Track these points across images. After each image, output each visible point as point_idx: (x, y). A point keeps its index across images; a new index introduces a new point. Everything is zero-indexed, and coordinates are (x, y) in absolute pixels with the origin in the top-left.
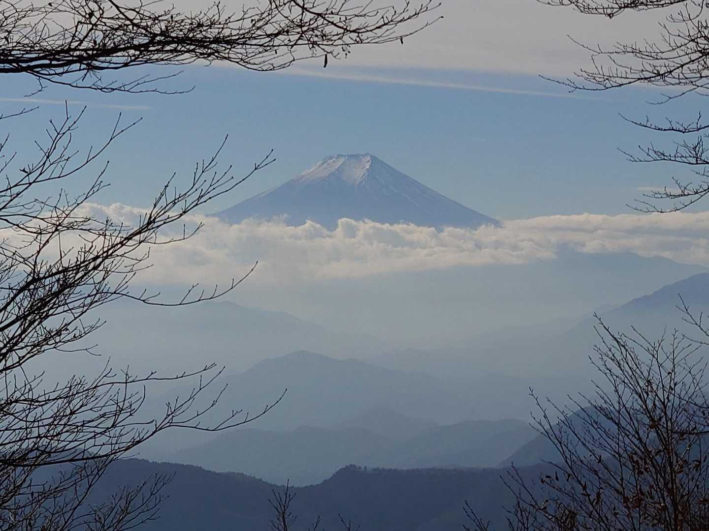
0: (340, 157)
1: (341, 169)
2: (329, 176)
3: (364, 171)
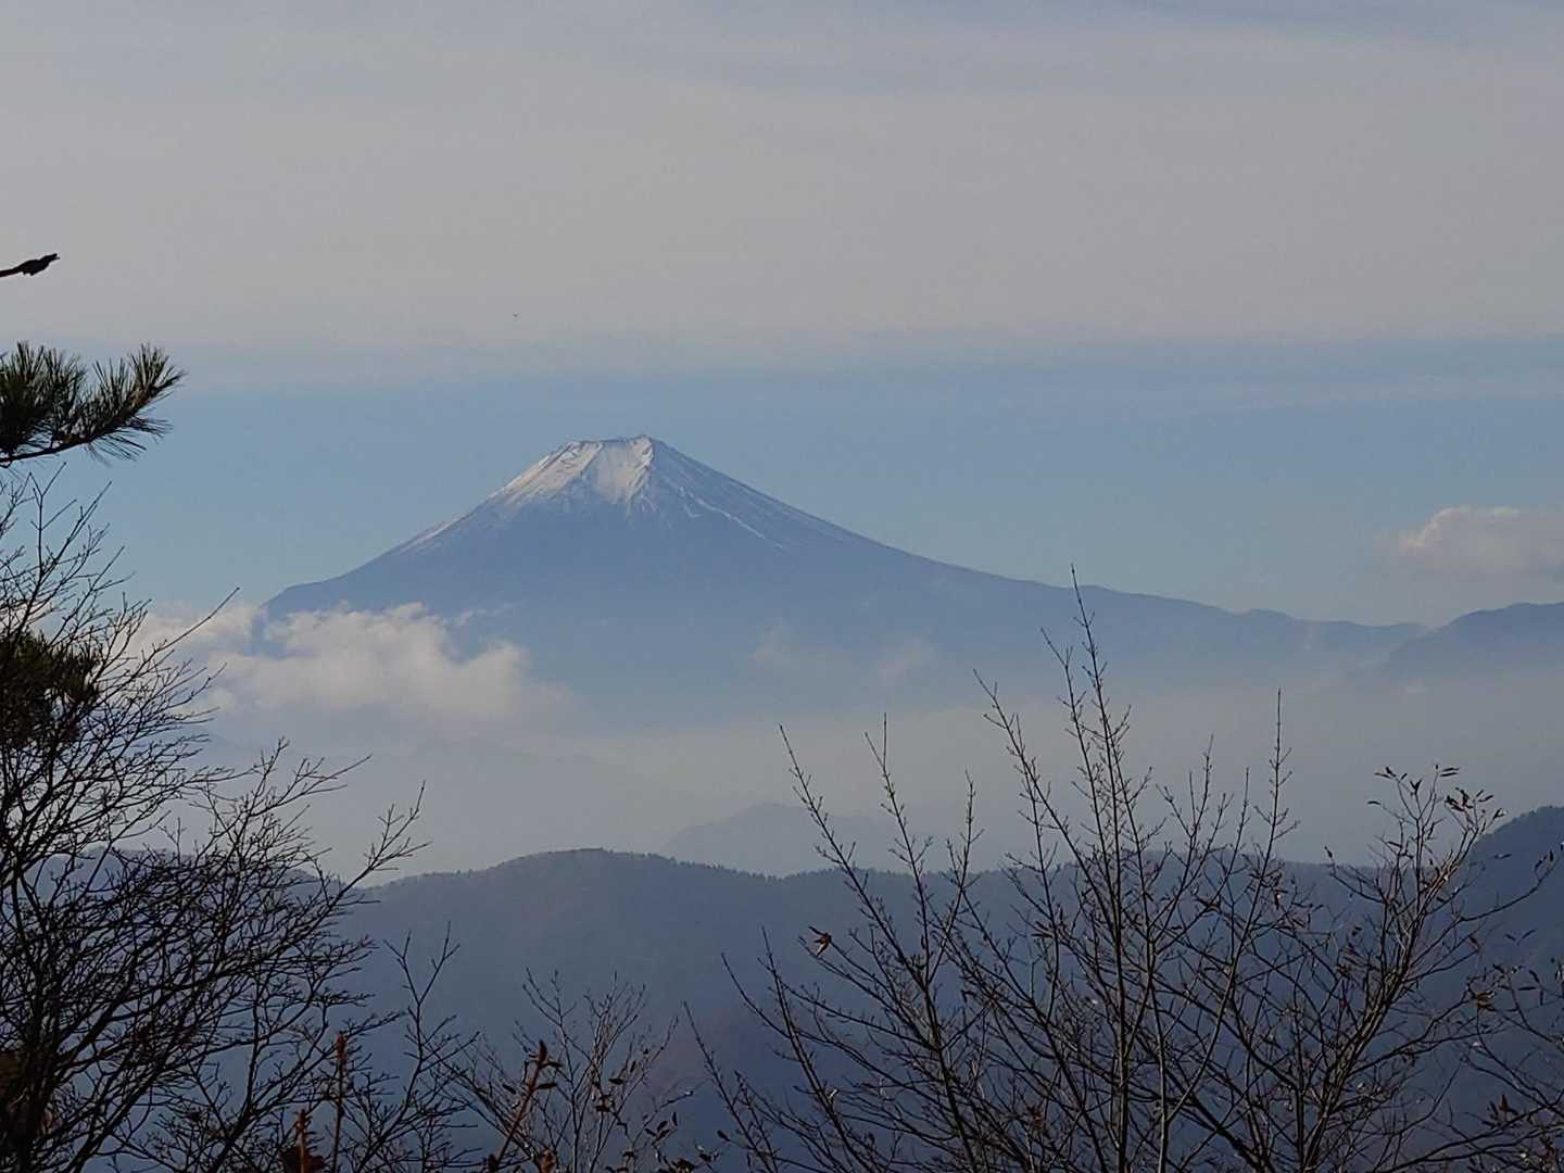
0: (586, 445)
1: (591, 470)
2: (569, 486)
3: (640, 471)
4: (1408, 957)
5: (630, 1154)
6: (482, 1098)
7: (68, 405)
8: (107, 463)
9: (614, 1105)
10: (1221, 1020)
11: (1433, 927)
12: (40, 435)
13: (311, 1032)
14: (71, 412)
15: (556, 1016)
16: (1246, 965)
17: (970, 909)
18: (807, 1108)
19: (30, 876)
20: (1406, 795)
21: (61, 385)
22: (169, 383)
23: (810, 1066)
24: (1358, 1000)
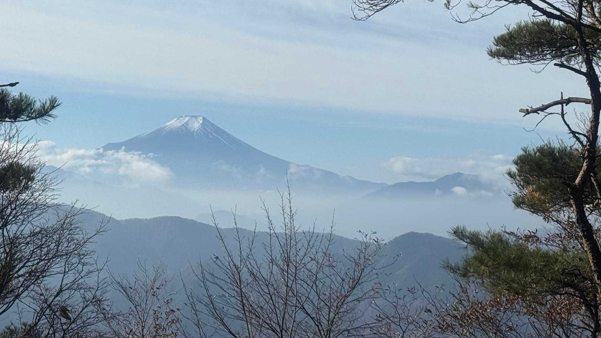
0: (187, 117)
1: (187, 123)
2: (181, 126)
3: (199, 124)
4: (360, 277)
5: (159, 307)
6: (123, 290)
7: (31, 109)
8: (40, 125)
9: (156, 294)
10: (312, 288)
11: (367, 271)
12: (23, 116)
13: (79, 271)
14: (32, 111)
15: (144, 271)
16: (320, 275)
17: (252, 255)
18: (207, 300)
19: (8, 227)
20: (364, 237)
21: (30, 104)
22: (58, 105)
23: (208, 290)
24: (346, 287)
